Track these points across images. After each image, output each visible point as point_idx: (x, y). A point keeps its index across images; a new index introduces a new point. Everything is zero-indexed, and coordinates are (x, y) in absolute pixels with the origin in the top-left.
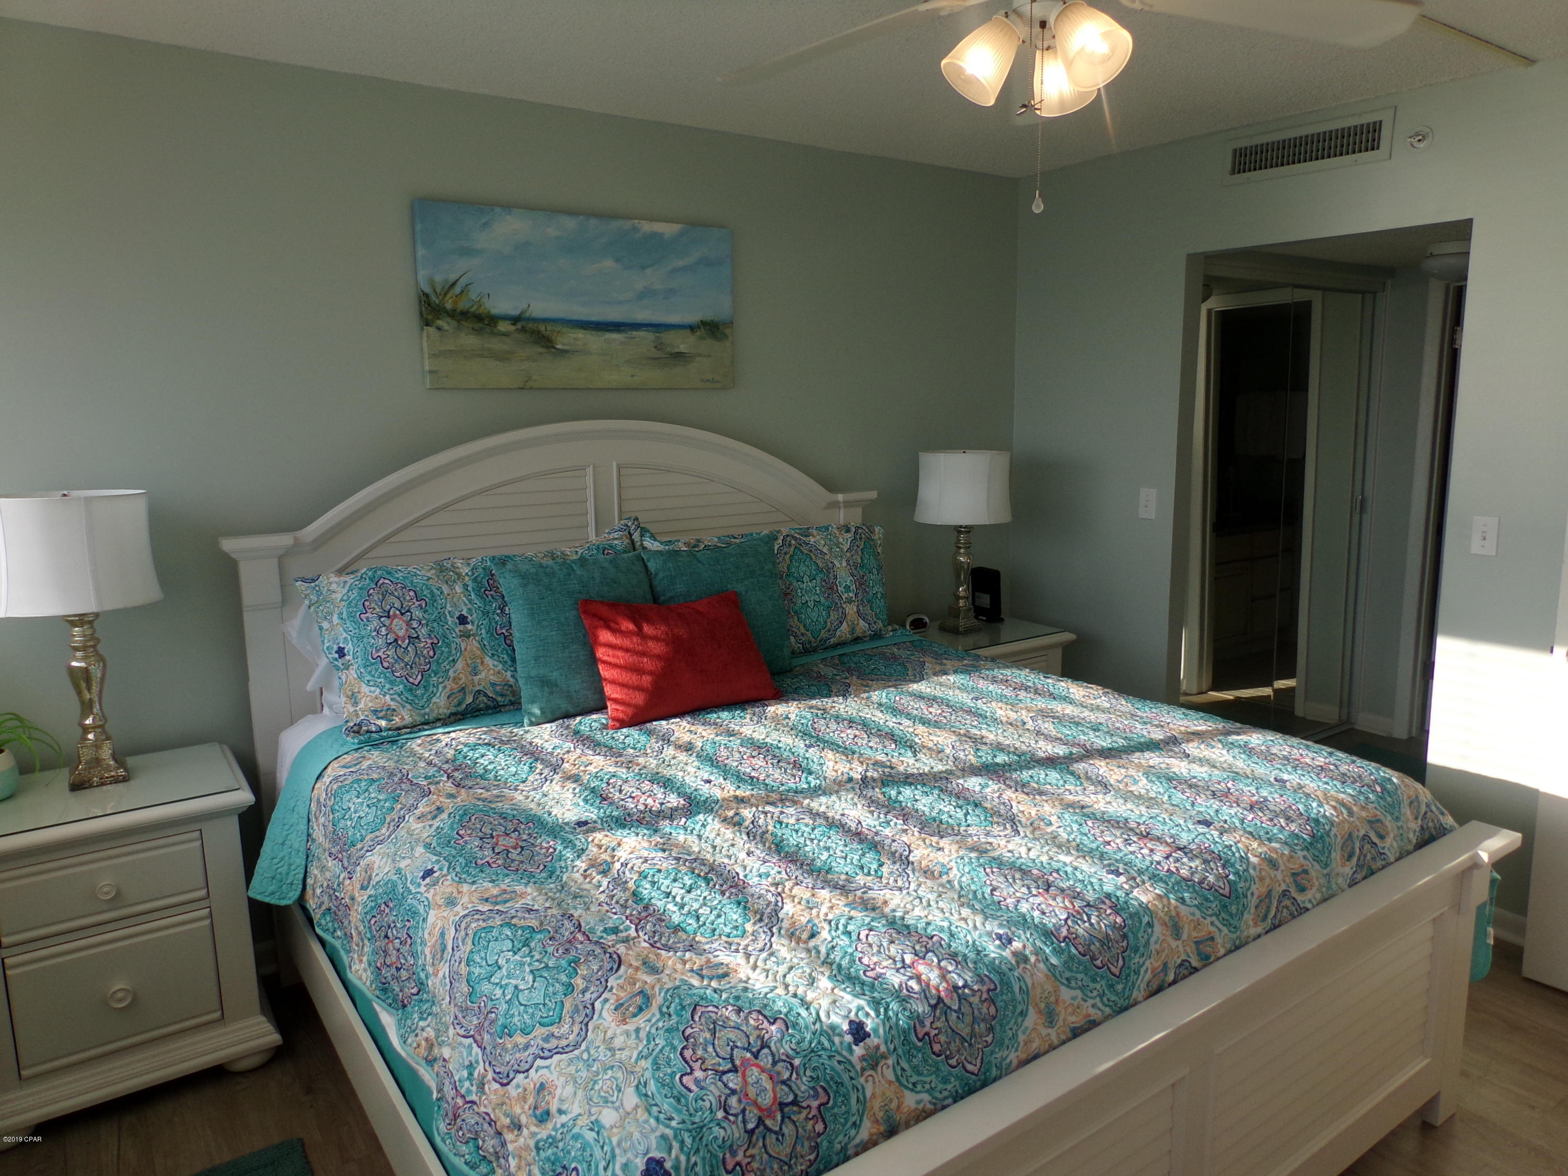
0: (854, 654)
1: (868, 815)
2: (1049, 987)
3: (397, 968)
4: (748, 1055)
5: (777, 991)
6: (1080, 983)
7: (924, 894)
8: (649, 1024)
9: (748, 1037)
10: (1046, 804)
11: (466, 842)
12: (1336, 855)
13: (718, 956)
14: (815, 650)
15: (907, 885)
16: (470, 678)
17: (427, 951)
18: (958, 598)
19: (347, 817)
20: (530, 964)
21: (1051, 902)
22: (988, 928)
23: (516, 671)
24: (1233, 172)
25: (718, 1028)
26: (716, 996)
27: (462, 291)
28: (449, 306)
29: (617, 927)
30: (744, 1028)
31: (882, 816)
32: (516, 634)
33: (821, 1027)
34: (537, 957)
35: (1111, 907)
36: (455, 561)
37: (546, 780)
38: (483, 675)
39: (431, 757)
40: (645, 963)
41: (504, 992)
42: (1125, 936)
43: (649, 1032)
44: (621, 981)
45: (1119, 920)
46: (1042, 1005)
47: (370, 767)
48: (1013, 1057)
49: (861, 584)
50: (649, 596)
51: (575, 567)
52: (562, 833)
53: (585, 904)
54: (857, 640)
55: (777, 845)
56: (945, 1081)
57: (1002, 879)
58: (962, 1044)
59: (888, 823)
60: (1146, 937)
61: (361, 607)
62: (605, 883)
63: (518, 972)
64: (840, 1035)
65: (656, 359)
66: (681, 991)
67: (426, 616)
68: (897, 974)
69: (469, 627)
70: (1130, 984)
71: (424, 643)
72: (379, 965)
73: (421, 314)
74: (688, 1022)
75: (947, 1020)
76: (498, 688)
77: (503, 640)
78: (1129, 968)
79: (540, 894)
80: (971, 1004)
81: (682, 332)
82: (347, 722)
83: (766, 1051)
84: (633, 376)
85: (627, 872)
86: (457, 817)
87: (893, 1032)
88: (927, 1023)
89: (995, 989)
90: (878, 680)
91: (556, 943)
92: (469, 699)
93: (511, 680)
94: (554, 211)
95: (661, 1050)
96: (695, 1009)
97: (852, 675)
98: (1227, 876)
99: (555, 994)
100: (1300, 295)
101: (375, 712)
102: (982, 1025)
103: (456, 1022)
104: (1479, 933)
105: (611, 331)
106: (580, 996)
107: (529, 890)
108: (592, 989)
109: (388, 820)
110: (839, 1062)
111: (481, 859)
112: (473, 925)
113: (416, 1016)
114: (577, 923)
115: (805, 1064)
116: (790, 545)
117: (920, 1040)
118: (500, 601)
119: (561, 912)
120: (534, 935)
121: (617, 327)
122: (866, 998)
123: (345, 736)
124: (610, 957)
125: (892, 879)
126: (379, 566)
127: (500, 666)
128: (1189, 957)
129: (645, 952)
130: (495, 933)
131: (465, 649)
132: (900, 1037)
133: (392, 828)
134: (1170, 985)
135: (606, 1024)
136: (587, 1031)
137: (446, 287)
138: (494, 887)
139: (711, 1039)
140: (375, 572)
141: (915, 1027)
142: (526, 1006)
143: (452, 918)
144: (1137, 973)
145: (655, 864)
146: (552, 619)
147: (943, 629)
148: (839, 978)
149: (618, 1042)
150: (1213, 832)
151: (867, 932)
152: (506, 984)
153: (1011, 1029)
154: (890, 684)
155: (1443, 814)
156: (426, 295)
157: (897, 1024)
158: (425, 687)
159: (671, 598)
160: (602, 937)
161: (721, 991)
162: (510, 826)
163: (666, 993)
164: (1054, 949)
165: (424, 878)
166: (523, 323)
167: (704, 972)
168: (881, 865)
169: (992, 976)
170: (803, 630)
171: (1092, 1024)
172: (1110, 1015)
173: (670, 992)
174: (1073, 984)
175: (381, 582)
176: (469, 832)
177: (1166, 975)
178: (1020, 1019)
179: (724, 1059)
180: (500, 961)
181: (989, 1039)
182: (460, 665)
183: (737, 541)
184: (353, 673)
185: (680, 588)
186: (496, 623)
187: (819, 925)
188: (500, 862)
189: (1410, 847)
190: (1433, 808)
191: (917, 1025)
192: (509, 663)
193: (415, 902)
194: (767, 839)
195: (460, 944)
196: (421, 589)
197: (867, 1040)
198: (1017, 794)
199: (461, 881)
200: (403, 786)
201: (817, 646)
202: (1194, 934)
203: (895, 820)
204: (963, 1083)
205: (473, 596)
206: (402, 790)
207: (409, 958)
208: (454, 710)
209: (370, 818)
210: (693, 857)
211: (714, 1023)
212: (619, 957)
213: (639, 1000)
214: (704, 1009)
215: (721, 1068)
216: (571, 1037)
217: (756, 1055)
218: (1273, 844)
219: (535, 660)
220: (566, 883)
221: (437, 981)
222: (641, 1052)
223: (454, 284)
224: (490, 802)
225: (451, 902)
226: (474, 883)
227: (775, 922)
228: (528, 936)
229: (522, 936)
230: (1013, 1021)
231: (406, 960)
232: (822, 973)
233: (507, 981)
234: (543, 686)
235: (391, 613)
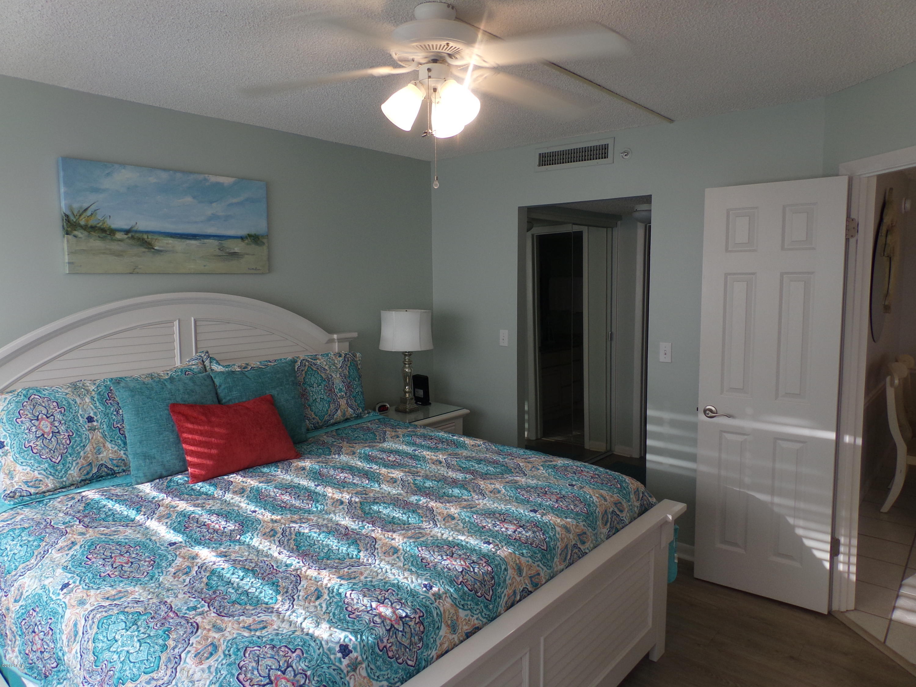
0: (345, 428)
1: (352, 523)
2: (452, 611)
3: (41, 652)
4: (279, 673)
5: (297, 633)
6: (469, 607)
7: (383, 566)
8: (217, 663)
9: (279, 662)
10: (452, 508)
11: (93, 563)
12: (599, 523)
13: (260, 617)
14: (321, 427)
15: (374, 562)
16: (95, 456)
17: (64, 637)
18: (406, 392)
19: (4, 554)
20: (137, 636)
21: (454, 563)
22: (419, 581)
23: (127, 450)
24: (539, 165)
25: (260, 659)
26: (259, 640)
27: (92, 214)
28: (82, 222)
29: (196, 606)
30: (277, 657)
31: (360, 523)
32: (126, 426)
33: (323, 650)
34: (142, 630)
35: (485, 562)
36: (85, 382)
37: (148, 519)
38: (105, 453)
39: (68, 510)
40: (214, 626)
41: (119, 656)
42: (493, 578)
43: (217, 668)
44: (199, 639)
45: (490, 569)
46: (449, 622)
47: (22, 520)
48: (434, 653)
49: (348, 387)
50: (215, 400)
51: (166, 383)
52: (160, 551)
53: (175, 594)
54: (347, 420)
55: (297, 546)
56: (396, 672)
57: (427, 553)
58: (405, 650)
59: (364, 527)
60: (504, 577)
61: (18, 414)
62: (188, 580)
63: (129, 642)
64: (334, 654)
65: (220, 256)
66: (237, 640)
67: (65, 418)
68: (368, 614)
69: (95, 424)
70: (496, 604)
71: (63, 436)
72: (27, 652)
73: (63, 226)
74: (242, 658)
75: (396, 637)
76: (115, 462)
77: (118, 431)
78: (496, 595)
79: (145, 590)
80: (410, 626)
81: (235, 240)
82: (5, 491)
83: (290, 669)
84: (205, 266)
85: (202, 572)
86: (87, 547)
87: (365, 648)
88: (385, 641)
89: (423, 616)
90: (359, 443)
91: (156, 620)
92: (95, 470)
93: (124, 456)
94: (153, 168)
95: (225, 678)
96: (246, 650)
97: (343, 441)
98: (545, 539)
99: (154, 652)
100: (576, 228)
101: (26, 483)
102: (416, 638)
103: (85, 681)
104: (671, 558)
105: (190, 239)
106: (172, 651)
107: (137, 589)
108: (180, 646)
109: (36, 553)
110: (334, 670)
111: (104, 573)
112: (98, 616)
113: (55, 682)
114: (169, 606)
115: (314, 674)
116: (305, 365)
117: (381, 651)
118: (116, 406)
119: (159, 601)
120: (140, 617)
121: (194, 237)
122: (350, 630)
123: (3, 500)
124: (192, 625)
125: (366, 559)
126: (31, 386)
127: (116, 448)
128: (527, 585)
129: (214, 619)
130: (113, 618)
131: (92, 438)
132: (369, 650)
133: (39, 559)
134: (518, 602)
135: (188, 666)
136: (176, 672)
137: (81, 212)
138: (113, 590)
139: (256, 666)
140: (28, 391)
141: (378, 643)
142: (134, 662)
143: (83, 613)
144: (500, 597)
145: (220, 565)
146: (151, 417)
147: (397, 410)
148: (334, 621)
149: (196, 677)
150: (538, 516)
151: (351, 592)
152: (121, 651)
153: (432, 638)
154: (366, 445)
155: (651, 497)
156: (67, 216)
157: (368, 643)
158: (63, 464)
159: (230, 400)
160: (186, 613)
161: (262, 637)
162: (124, 550)
163: (228, 642)
164: (455, 589)
165: (62, 589)
166: (133, 234)
167: (252, 627)
168: (359, 552)
169: (421, 609)
170: (314, 416)
171: (477, 629)
172: (486, 623)
173: (230, 642)
174: (466, 608)
175: (32, 397)
176: (95, 556)
177: (515, 597)
178: (437, 631)
179: (264, 677)
180: (117, 637)
181: (420, 645)
182: (88, 448)
183: (272, 364)
184: (10, 458)
185: (235, 394)
186: (114, 420)
187: (322, 591)
188: (116, 573)
189: (636, 515)
190: (646, 494)
191: (379, 642)
192: (122, 445)
193: (56, 606)
194: (291, 543)
195: (89, 629)
196: (61, 401)
197: (351, 655)
198: (436, 503)
199: (89, 588)
200: (47, 530)
201: (323, 425)
202: (529, 572)
203: (368, 525)
204: (406, 672)
205: (98, 404)
206: (46, 533)
207: (50, 644)
208: (84, 478)
209: (22, 553)
210: (244, 558)
211: (258, 656)
212: (197, 624)
213: (210, 649)
214: (251, 649)
215: (262, 683)
216: (166, 678)
217: (284, 673)
218: (568, 520)
219: (140, 443)
220: (162, 582)
221: (71, 656)
222: (212, 680)
223: (86, 210)
224: (110, 535)
225: (82, 603)
226: (99, 588)
227: (295, 593)
228: (136, 618)
229: (132, 618)
230: (433, 634)
231: (48, 645)
232: (324, 619)
233: (121, 649)
234: (145, 459)
235: (40, 417)
